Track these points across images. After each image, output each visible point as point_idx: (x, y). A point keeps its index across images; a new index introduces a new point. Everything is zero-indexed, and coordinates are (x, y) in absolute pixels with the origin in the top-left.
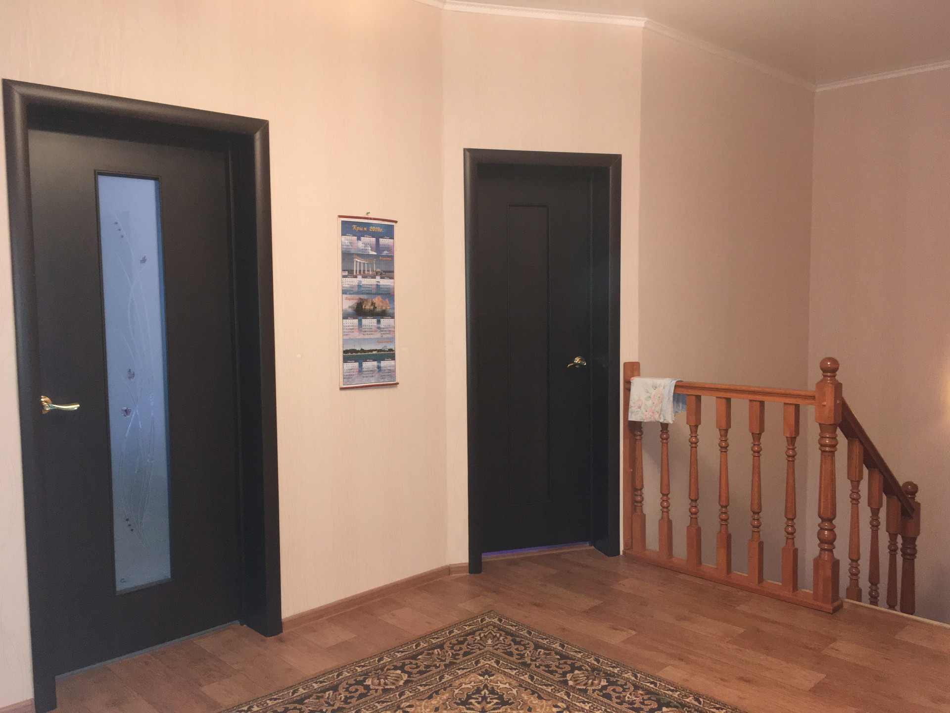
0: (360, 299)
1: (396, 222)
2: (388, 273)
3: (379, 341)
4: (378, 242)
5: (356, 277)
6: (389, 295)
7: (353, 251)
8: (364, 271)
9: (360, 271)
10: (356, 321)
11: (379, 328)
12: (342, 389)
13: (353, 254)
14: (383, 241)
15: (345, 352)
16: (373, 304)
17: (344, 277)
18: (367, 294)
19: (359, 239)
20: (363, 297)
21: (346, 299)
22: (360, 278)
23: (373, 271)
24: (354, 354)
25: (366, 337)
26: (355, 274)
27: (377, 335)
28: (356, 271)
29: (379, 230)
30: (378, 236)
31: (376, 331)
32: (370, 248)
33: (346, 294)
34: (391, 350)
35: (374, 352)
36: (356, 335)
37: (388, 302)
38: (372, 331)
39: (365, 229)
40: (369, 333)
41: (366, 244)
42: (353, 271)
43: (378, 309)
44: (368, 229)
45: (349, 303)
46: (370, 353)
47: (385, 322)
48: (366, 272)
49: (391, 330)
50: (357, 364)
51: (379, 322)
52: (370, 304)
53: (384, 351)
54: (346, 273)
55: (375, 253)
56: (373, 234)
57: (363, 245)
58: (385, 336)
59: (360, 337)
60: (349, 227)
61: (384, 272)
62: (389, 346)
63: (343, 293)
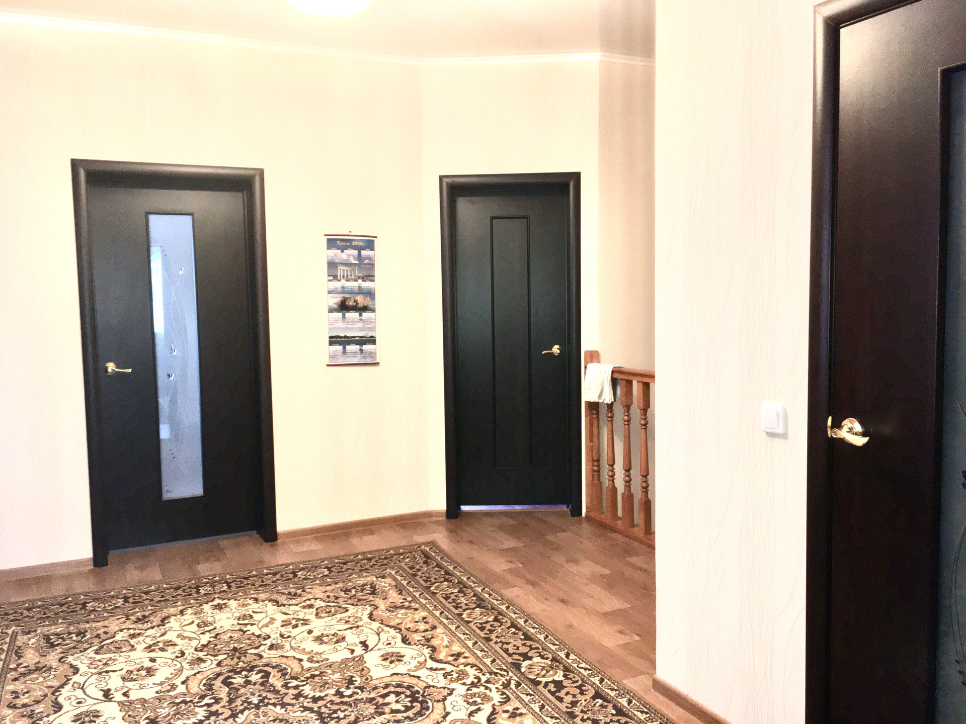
0: (344, 297)
1: (376, 237)
2: (370, 277)
3: (361, 330)
4: (359, 254)
5: (340, 280)
6: (370, 294)
7: (337, 261)
8: (347, 276)
9: (344, 276)
10: (340, 314)
11: (361, 320)
12: (328, 365)
13: (337, 263)
14: (364, 253)
15: (331, 337)
16: (355, 301)
17: (329, 281)
18: (350, 293)
19: (342, 251)
20: (347, 296)
21: (332, 297)
22: (343, 281)
23: (355, 276)
24: (338, 339)
25: (350, 326)
26: (339, 278)
27: (360, 325)
28: (340, 276)
29: (361, 244)
30: (359, 249)
31: (358, 322)
32: (352, 258)
33: (331, 293)
34: (373, 337)
35: (357, 338)
36: (341, 325)
37: (369, 300)
38: (354, 322)
39: (348, 244)
40: (351, 323)
41: (349, 256)
42: (337, 276)
43: (360, 305)
44: (351, 244)
45: (335, 300)
46: (353, 339)
47: (366, 315)
48: (349, 277)
49: (372, 322)
50: (341, 347)
51: (361, 315)
52: (353, 301)
53: (366, 337)
54: (331, 278)
55: (358, 262)
56: (355, 248)
57: (347, 256)
58: (366, 326)
59: (343, 327)
60: (332, 243)
61: (366, 276)
62: (370, 334)
63: (329, 293)
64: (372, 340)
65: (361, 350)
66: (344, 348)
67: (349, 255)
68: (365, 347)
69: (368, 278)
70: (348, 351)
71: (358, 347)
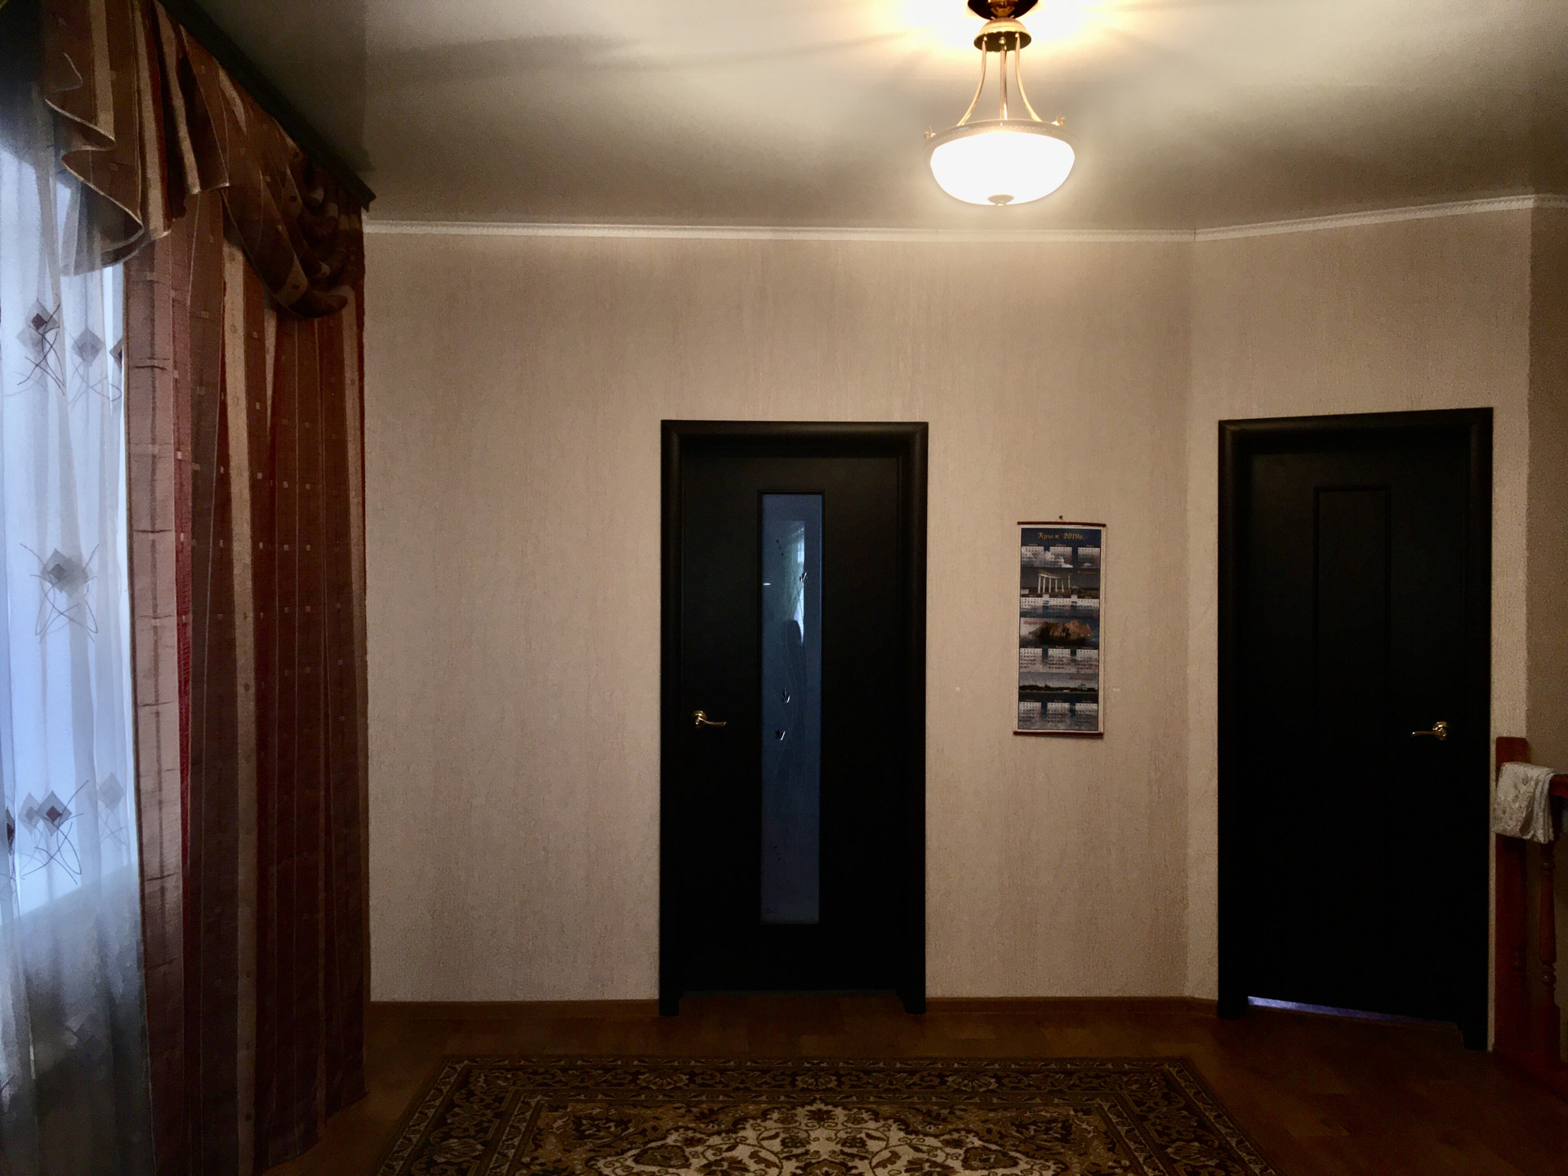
0: (1047, 623)
1: (1104, 526)
2: (1093, 591)
3: (1072, 677)
4: (1075, 551)
5: (1041, 596)
6: (1091, 619)
7: (1037, 564)
8: (1053, 589)
9: (1047, 589)
10: (1039, 651)
11: (1075, 661)
12: (1016, 733)
13: (1037, 568)
14: (1082, 551)
15: (1021, 688)
16: (1066, 630)
17: (1023, 596)
18: (1057, 617)
19: (1047, 549)
20: (1051, 621)
21: (1026, 623)
22: (1046, 597)
23: (1066, 588)
24: (1035, 691)
25: (1054, 671)
26: (1039, 592)
27: (1073, 670)
28: (1042, 588)
29: (1078, 536)
30: (1075, 545)
31: (1069, 664)
32: (1063, 560)
33: (1025, 617)
34: (1092, 690)
35: (1065, 691)
36: (1039, 668)
37: (1088, 628)
38: (1063, 664)
39: (1057, 536)
40: (1057, 666)
41: (1057, 556)
42: (1037, 588)
43: (1073, 637)
44: (1061, 537)
45: (1028, 629)
46: (1058, 692)
47: (1082, 654)
48: (1056, 590)
49: (1093, 664)
50: (1038, 705)
51: (1073, 653)
52: (1060, 630)
53: (1082, 690)
54: (1027, 592)
55: (1071, 567)
56: (1067, 543)
57: (1053, 556)
58: (1082, 672)
59: (1045, 671)
60: (1030, 535)
61: (1083, 589)
62: (1089, 685)
63: (1021, 616)
64: (1092, 696)
65: (1072, 711)
66: (1044, 707)
67: (1057, 554)
68: (1079, 707)
69: (1088, 592)
70: (1051, 712)
71: (1067, 705)
